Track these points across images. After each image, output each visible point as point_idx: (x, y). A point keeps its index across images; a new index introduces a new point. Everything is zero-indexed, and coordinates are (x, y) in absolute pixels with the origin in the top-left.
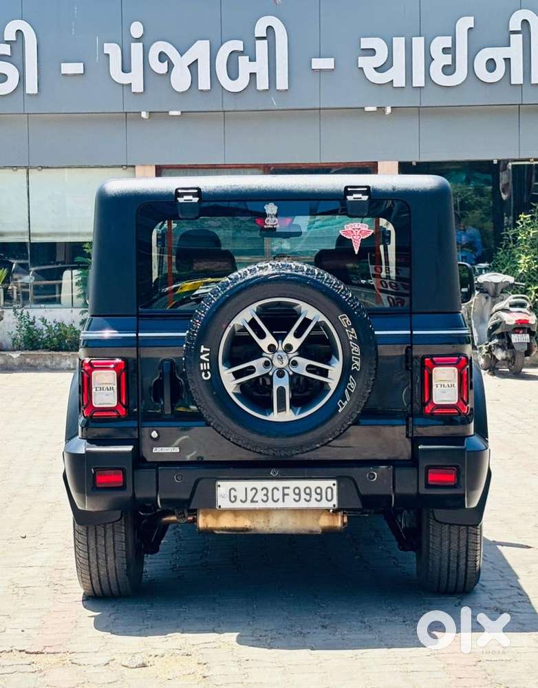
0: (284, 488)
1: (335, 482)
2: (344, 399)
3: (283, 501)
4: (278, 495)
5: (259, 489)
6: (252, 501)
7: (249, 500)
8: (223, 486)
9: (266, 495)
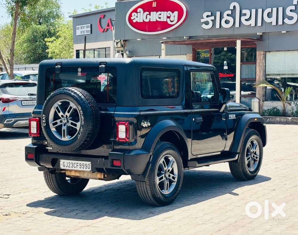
0: (77, 163)
1: (90, 162)
2: (79, 135)
3: (77, 168)
4: (75, 165)
5: (71, 163)
6: (69, 167)
7: (68, 166)
8: (62, 161)
9: (72, 165)
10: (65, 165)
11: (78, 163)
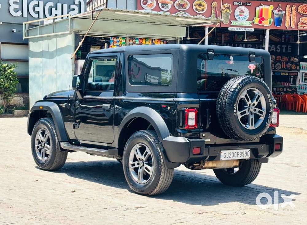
1: (250, 150)
2: (268, 122)
4: (236, 155)
7: (229, 157)
8: (223, 153)
9: (233, 155)
10: (225, 156)
11: (238, 152)
